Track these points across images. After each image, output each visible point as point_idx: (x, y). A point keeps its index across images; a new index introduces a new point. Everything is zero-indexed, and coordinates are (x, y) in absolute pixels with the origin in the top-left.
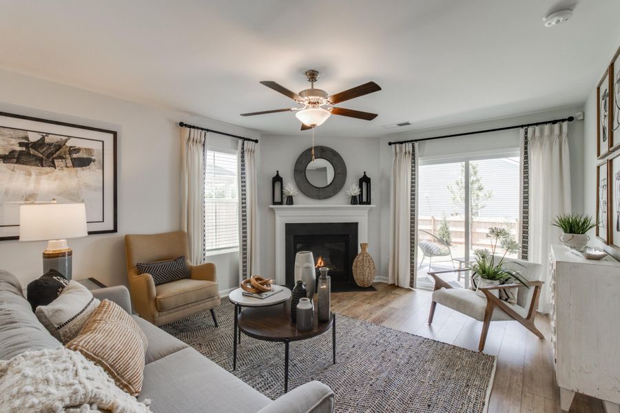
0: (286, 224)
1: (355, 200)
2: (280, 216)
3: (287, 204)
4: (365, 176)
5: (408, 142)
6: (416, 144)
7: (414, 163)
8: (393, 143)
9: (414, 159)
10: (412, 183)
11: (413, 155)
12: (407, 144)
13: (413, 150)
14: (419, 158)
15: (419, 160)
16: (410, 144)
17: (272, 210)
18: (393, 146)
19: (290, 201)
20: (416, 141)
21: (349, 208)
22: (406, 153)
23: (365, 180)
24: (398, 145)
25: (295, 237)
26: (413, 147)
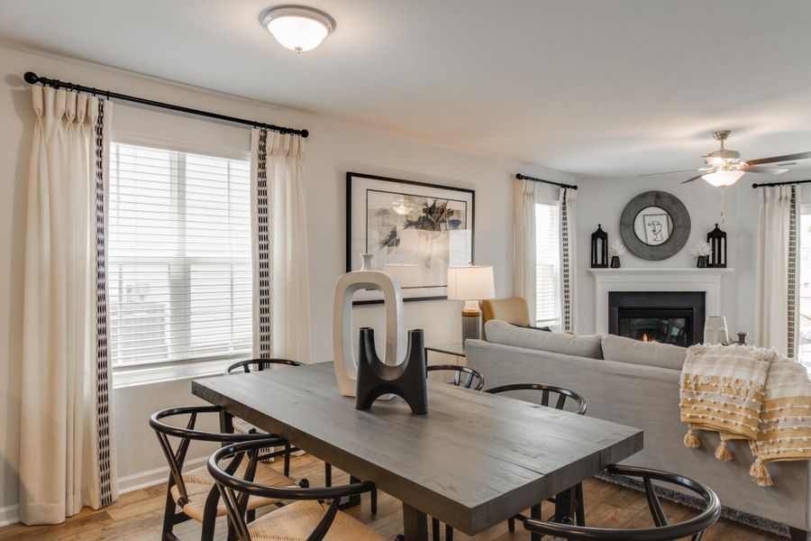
0: (610, 293)
1: (703, 262)
2: (602, 282)
3: (612, 267)
4: (717, 230)
5: (784, 184)
6: (798, 187)
7: (794, 212)
8: (760, 185)
9: (793, 206)
10: (791, 239)
11: (793, 201)
12: (783, 187)
13: (793, 196)
14: (802, 206)
15: (801, 208)
16: (789, 188)
17: (591, 275)
18: (761, 189)
19: (616, 263)
20: (798, 182)
21: (695, 272)
22: (781, 198)
23: (717, 235)
24: (768, 189)
25: (620, 309)
26: (793, 191)
